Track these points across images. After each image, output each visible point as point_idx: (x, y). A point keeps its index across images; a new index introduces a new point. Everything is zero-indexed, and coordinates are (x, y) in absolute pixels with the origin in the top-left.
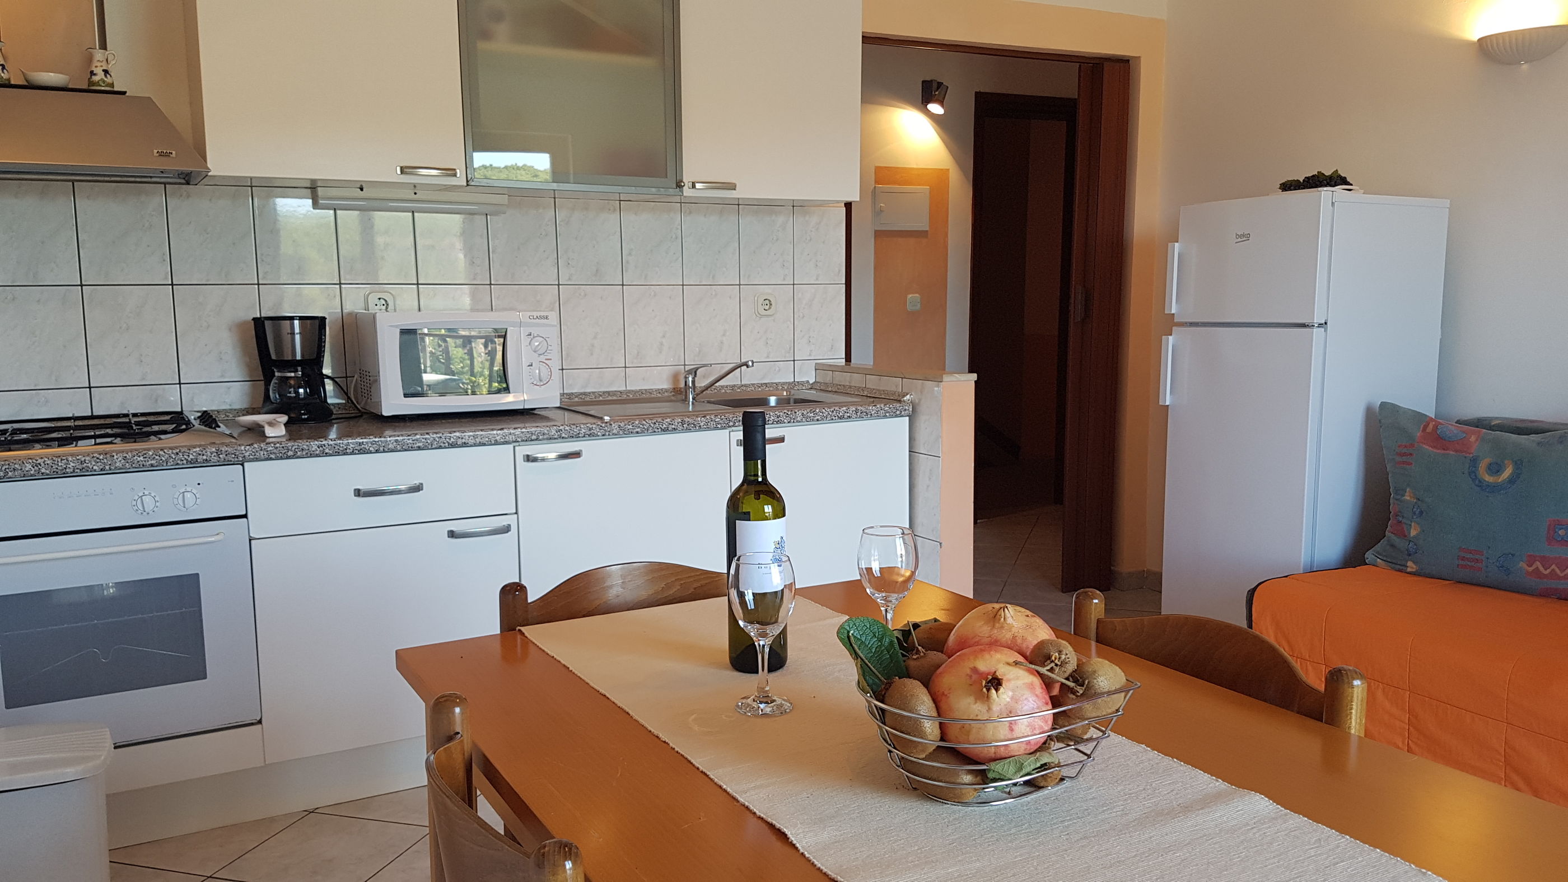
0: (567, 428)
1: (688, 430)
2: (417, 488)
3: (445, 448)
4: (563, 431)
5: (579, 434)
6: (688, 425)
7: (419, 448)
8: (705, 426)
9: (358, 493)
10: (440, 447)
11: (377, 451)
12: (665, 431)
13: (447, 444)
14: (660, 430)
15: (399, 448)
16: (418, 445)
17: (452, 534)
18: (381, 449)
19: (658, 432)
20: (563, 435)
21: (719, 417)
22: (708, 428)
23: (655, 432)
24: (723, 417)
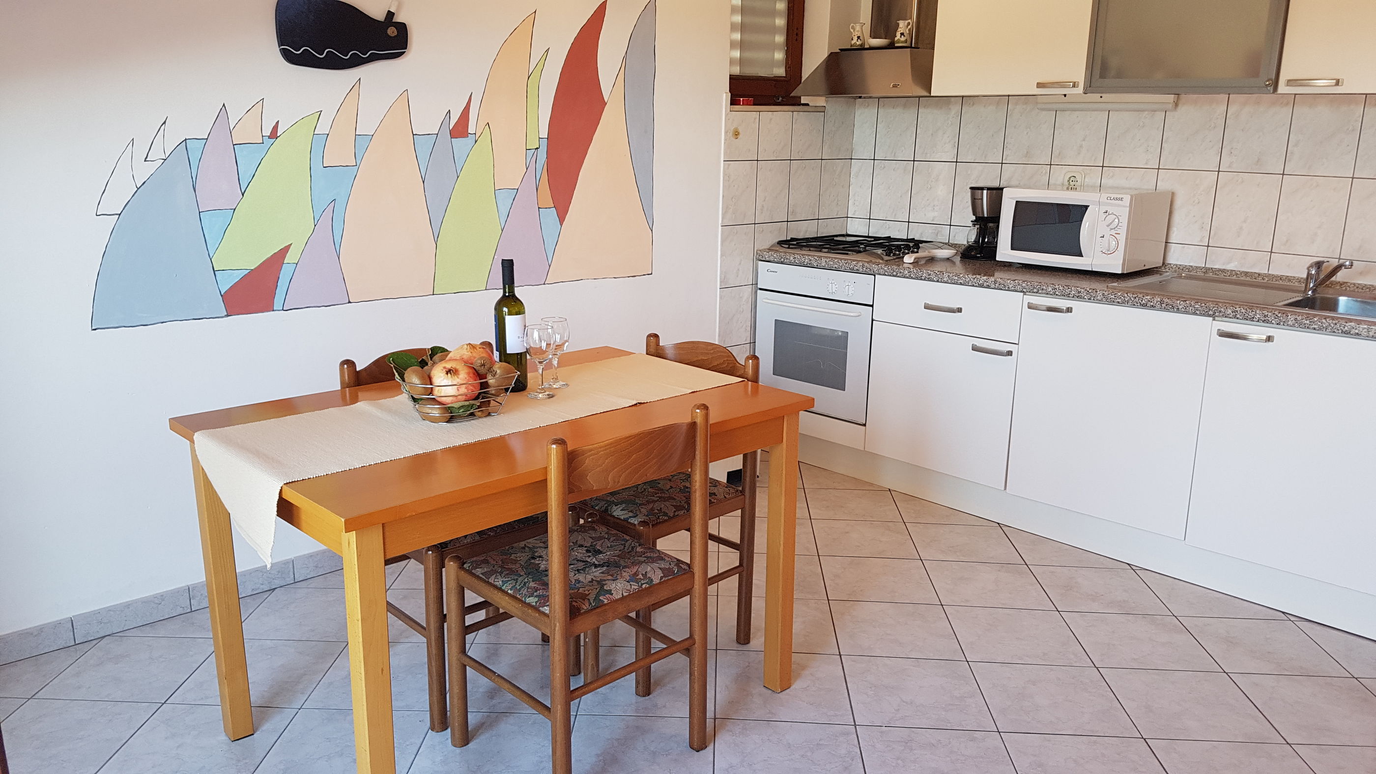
0: (1061, 288)
1: (1168, 311)
2: (959, 310)
3: (976, 286)
4: (1058, 290)
5: (1069, 294)
6: (1166, 305)
7: (961, 284)
8: (1183, 310)
9: (927, 307)
10: (973, 286)
11: (938, 281)
12: (1144, 306)
13: (977, 284)
14: (1139, 304)
15: (949, 281)
16: (960, 281)
17: (975, 348)
18: (940, 280)
19: (1138, 306)
20: (1057, 293)
21: (1199, 304)
22: (1187, 312)
23: (1134, 305)
24: (1203, 304)
